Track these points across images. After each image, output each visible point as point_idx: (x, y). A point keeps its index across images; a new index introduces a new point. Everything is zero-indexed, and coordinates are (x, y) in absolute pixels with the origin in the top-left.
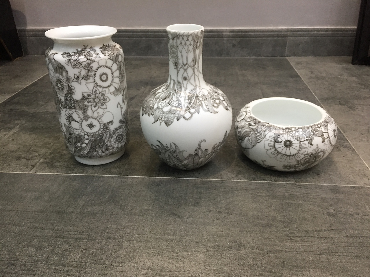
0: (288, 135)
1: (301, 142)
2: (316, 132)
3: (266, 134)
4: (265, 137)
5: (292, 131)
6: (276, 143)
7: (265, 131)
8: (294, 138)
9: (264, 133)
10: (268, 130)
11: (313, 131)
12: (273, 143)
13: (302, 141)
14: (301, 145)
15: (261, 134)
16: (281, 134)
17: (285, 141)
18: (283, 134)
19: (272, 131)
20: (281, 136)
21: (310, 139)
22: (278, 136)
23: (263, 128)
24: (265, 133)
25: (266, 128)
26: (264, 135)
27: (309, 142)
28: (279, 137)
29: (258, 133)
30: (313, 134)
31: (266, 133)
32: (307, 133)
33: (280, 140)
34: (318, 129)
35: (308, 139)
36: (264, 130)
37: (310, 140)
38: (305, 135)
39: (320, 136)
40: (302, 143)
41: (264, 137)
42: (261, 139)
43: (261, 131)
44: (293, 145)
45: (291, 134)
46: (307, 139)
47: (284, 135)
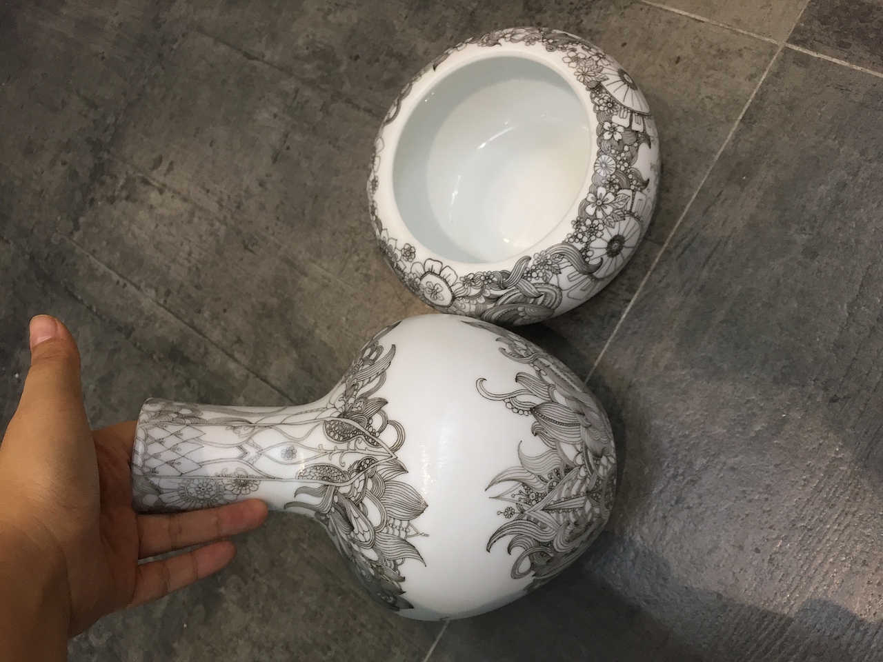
0: (599, 234)
1: (630, 211)
2: (623, 151)
3: (557, 285)
4: (561, 290)
5: (594, 217)
6: (594, 274)
7: (547, 283)
8: (613, 224)
9: (551, 287)
10: (550, 273)
11: (619, 158)
12: (589, 280)
13: (631, 207)
14: (636, 215)
15: (546, 294)
16: (586, 249)
17: (604, 251)
18: (588, 243)
19: (562, 266)
20: (589, 254)
21: (634, 182)
22: (584, 259)
23: (534, 281)
24: (552, 285)
25: (541, 275)
26: (555, 290)
27: (639, 189)
28: (587, 259)
29: (536, 298)
30: (626, 165)
31: (554, 281)
32: (617, 181)
33: (594, 262)
34: (618, 137)
35: (632, 187)
36: (541, 281)
37: (638, 184)
38: (621, 191)
39: (638, 147)
40: (633, 210)
41: (557, 292)
42: (558, 300)
43: (539, 290)
44: (625, 235)
45: (601, 227)
46: (633, 191)
47: (592, 245)
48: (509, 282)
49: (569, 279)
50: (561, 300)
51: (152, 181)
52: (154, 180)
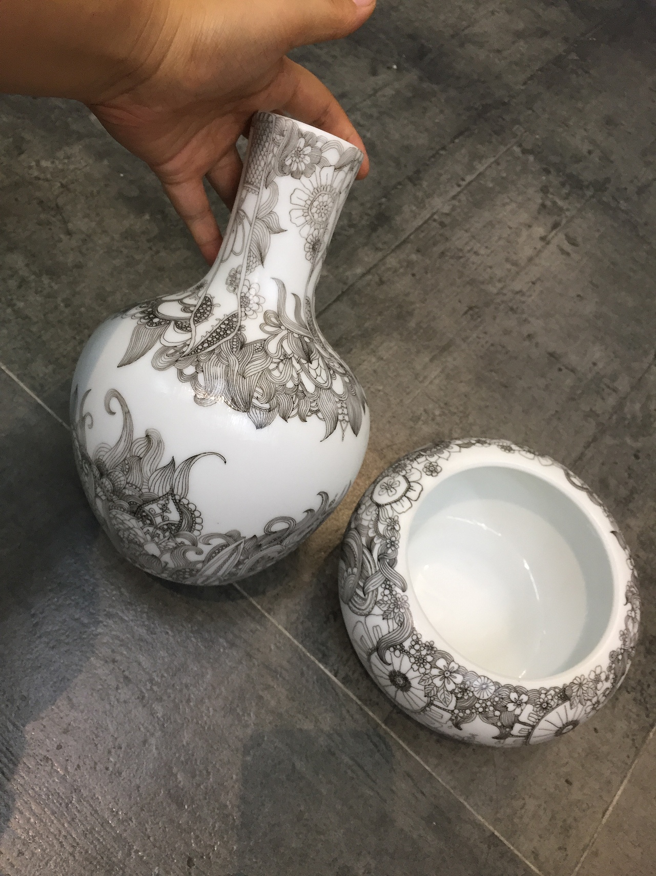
0: (415, 667)
1: (432, 704)
2: (496, 709)
3: (372, 613)
4: (366, 615)
5: (433, 666)
6: (376, 654)
7: (376, 603)
8: (423, 683)
9: (371, 606)
10: (385, 609)
11: (489, 703)
12: (371, 647)
13: (436, 706)
14: (428, 709)
15: (365, 600)
16: (402, 650)
17: (397, 669)
18: (408, 653)
19: (390, 621)
20: (397, 653)
21: (461, 714)
22: (392, 646)
23: (381, 590)
24: (373, 608)
25: (386, 599)
26: (368, 610)
27: (453, 718)
28: (392, 649)
29: (363, 588)
30: (481, 710)
31: (377, 610)
32: (466, 697)
33: (388, 656)
34: (511, 707)
35: (456, 711)
36: (380, 597)
37: (459, 718)
38: (454, 699)
39: (496, 726)
40: (433, 707)
41: (365, 612)
42: (357, 610)
43: (370, 594)
44: (409, 693)
45: (422, 670)
46: (453, 711)
47: (406, 658)
48: (384, 564)
49: (376, 626)
50: (356, 613)
51: (554, 232)
52: (556, 234)
